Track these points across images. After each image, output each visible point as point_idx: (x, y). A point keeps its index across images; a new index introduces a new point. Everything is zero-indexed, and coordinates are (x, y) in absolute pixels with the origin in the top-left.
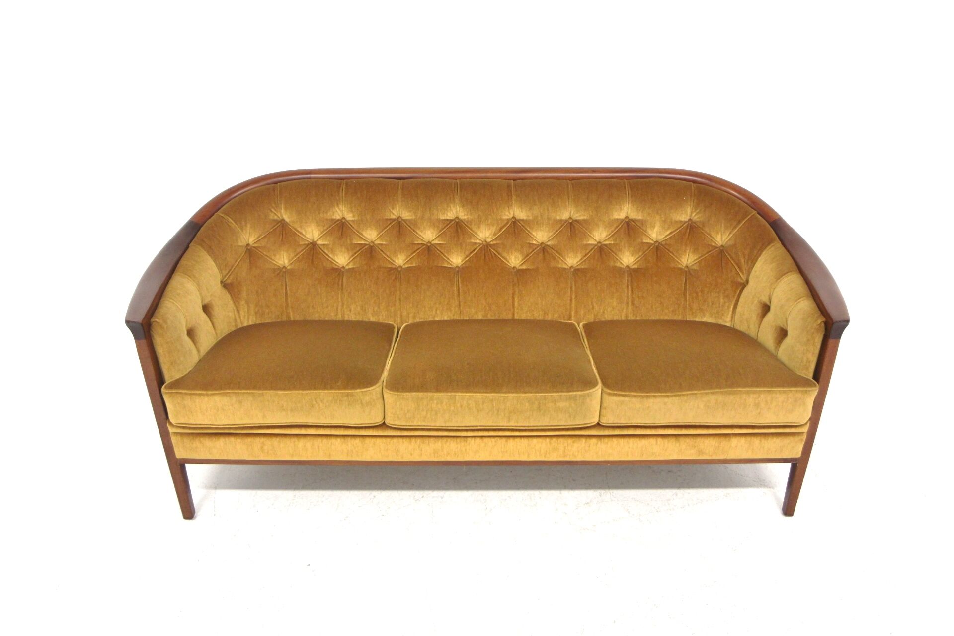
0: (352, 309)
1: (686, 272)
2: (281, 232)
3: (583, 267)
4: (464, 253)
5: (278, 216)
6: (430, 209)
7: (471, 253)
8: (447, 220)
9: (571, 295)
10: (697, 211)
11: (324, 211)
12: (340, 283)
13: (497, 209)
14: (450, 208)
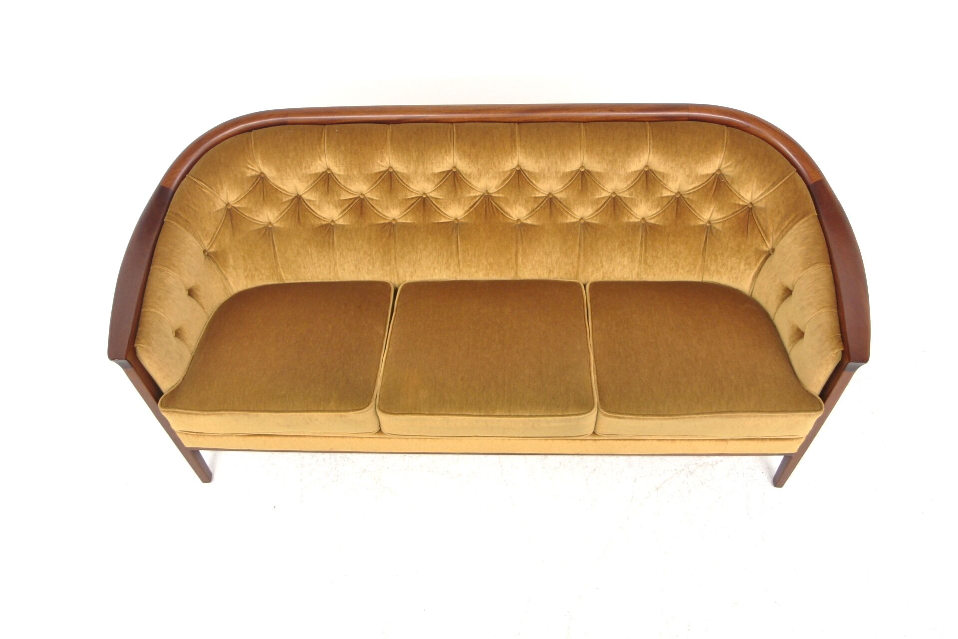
0: (346, 268)
1: (708, 227)
2: (262, 191)
3: (593, 222)
4: (463, 209)
5: (256, 171)
6: (424, 164)
7: (471, 208)
8: (444, 172)
9: (579, 252)
10: (728, 164)
11: (305, 167)
12: (331, 241)
13: (499, 162)
14: (446, 160)
